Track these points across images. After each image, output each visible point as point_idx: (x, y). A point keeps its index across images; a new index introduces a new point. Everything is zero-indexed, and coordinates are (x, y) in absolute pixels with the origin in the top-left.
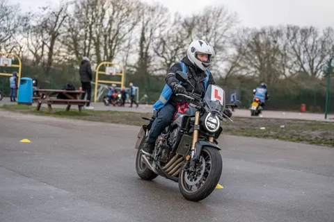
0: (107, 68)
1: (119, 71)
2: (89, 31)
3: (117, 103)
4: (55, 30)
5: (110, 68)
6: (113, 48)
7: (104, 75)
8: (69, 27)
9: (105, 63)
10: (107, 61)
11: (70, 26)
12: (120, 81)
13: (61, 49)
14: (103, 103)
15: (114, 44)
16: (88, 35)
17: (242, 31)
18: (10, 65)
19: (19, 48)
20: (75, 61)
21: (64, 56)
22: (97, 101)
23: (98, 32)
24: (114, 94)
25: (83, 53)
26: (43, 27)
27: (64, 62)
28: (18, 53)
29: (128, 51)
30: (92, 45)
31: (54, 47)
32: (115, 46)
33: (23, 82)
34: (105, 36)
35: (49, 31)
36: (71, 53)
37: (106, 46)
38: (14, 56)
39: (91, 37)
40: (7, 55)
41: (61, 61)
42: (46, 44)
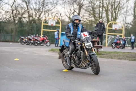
0: (114, 25)
1: (121, 27)
2: (102, 2)
3: (120, 47)
4: (81, 3)
5: (115, 25)
6: (117, 12)
7: (112, 29)
8: (90, 1)
9: (112, 22)
10: (113, 21)
12: (122, 33)
13: (85, 14)
14: (111, 47)
15: (117, 10)
16: (101, 5)
18: (54, 24)
19: (60, 14)
20: (94, 21)
21: (86, 19)
22: (107, 46)
23: (107, 3)
24: (118, 41)
25: (98, 16)
26: (74, 1)
27: (87, 22)
28: (59, 17)
29: (126, 15)
30: (103, 11)
31: (81, 13)
32: (118, 11)
33: (62, 35)
34: (112, 6)
35: (77, 3)
36: (91, 16)
37: (112, 12)
38: (57, 19)
39: (103, 6)
40: (53, 19)
41: (85, 21)
42: (76, 11)
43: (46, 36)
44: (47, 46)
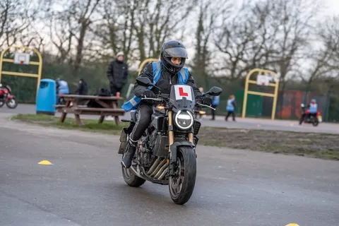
2: (130, 17)
4: (86, 17)
6: (161, 40)
8: (104, 13)
9: (150, 60)
10: (153, 58)
11: (106, 11)
13: (94, 42)
15: (162, 35)
16: (129, 23)
17: (332, 18)
18: (27, 62)
19: (39, 40)
21: (97, 51)
23: (142, 20)
25: (122, 47)
26: (71, 13)
27: (97, 59)
28: (37, 46)
30: (133, 37)
31: (85, 38)
32: (164, 38)
33: (44, 84)
34: (151, 25)
35: (78, 18)
36: (106, 47)
37: (151, 38)
38: (33, 50)
39: (133, 26)
40: (24, 50)
41: (93, 57)
42: (74, 35)
43: (8, 87)
44: (10, 107)
